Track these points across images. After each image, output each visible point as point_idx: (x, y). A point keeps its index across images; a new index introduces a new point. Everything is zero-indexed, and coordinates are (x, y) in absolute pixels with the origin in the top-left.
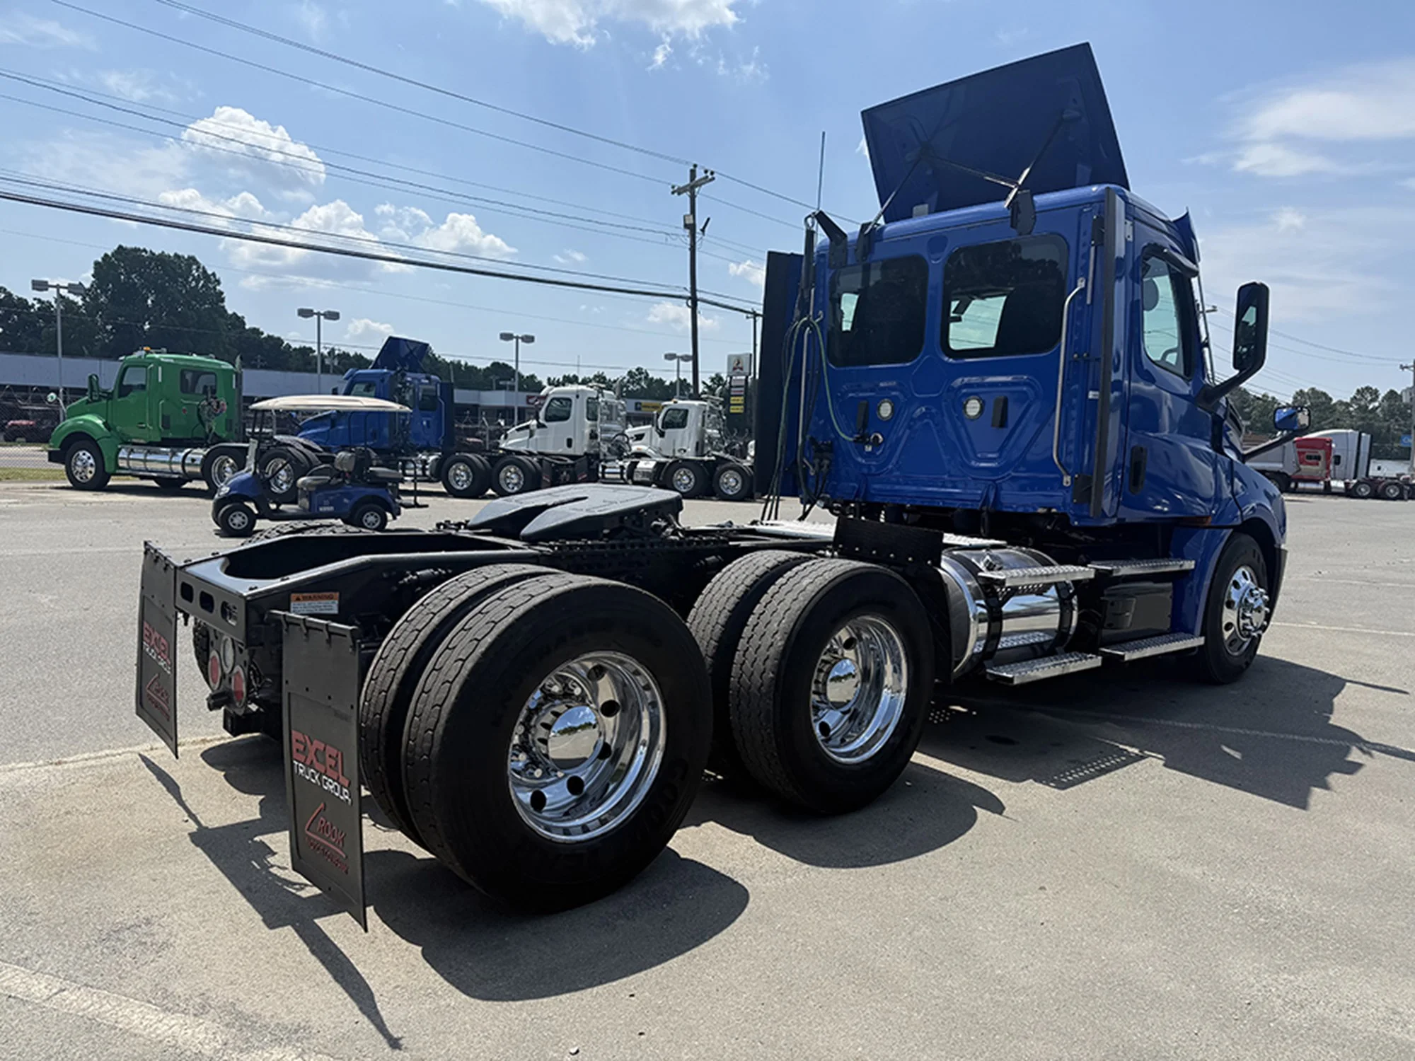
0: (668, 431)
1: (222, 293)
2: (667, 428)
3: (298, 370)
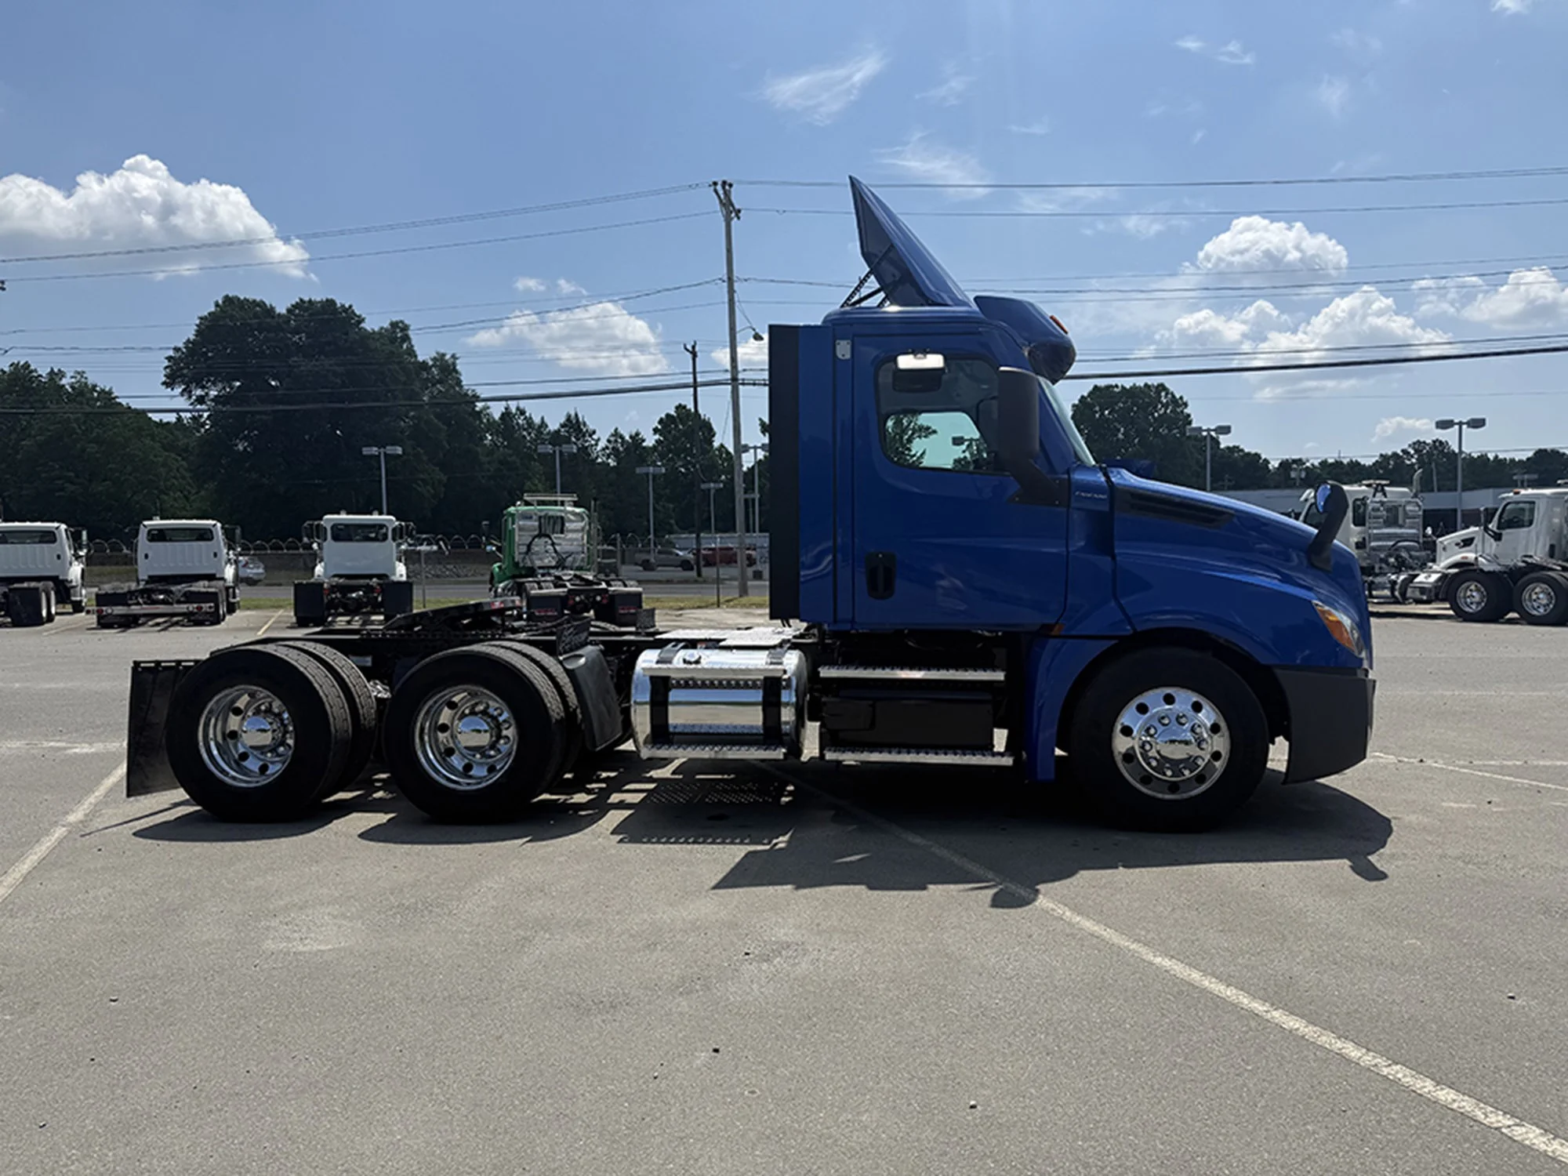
0: (1507, 534)
1: (1189, 416)
2: (1504, 529)
3: (1277, 487)
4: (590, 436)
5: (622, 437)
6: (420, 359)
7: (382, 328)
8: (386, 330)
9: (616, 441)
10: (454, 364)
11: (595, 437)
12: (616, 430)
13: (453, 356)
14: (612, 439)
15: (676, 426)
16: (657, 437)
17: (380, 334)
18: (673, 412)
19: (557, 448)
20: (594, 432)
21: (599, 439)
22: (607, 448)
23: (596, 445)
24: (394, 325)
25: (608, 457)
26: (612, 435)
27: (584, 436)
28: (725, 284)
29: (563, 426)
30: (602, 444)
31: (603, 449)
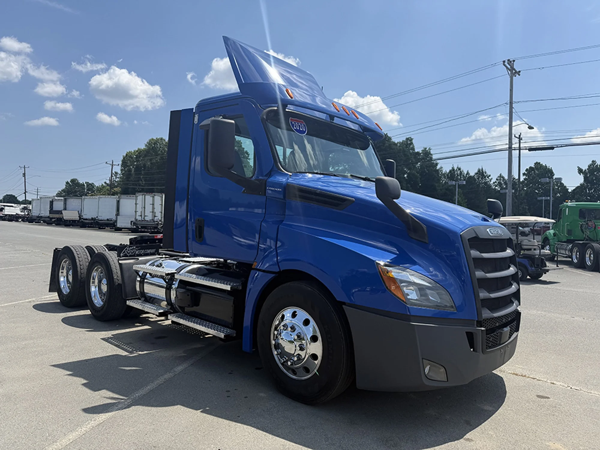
4: (488, 177)
5: (503, 178)
6: (416, 151)
7: (403, 141)
8: (405, 141)
9: (500, 179)
10: (430, 152)
11: (490, 178)
12: (501, 174)
13: (430, 149)
14: (498, 178)
15: (535, 172)
16: (525, 177)
17: (402, 143)
18: (533, 166)
19: (457, 182)
20: (490, 176)
21: (492, 179)
22: (496, 182)
23: (490, 181)
24: (407, 139)
25: (496, 186)
26: (499, 177)
27: (485, 178)
28: (509, 105)
29: (476, 174)
30: (494, 180)
31: (494, 183)
